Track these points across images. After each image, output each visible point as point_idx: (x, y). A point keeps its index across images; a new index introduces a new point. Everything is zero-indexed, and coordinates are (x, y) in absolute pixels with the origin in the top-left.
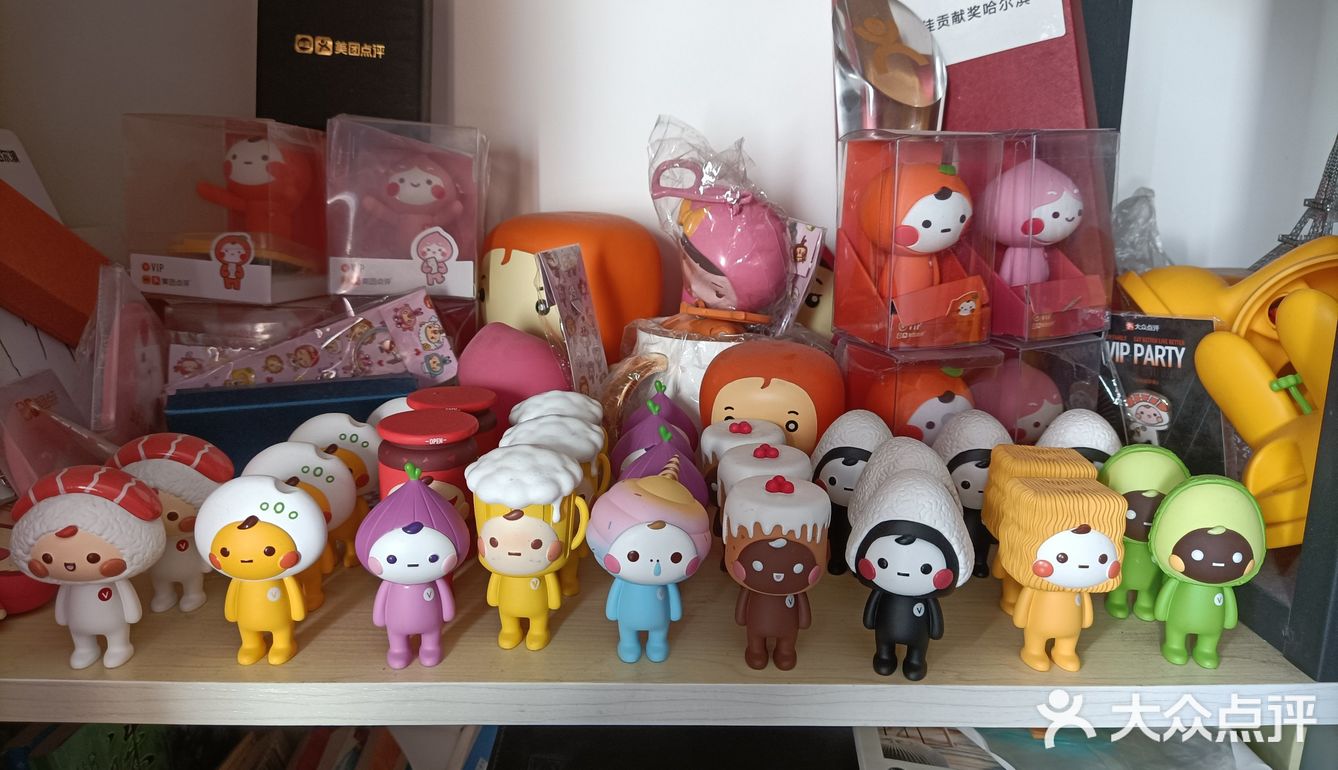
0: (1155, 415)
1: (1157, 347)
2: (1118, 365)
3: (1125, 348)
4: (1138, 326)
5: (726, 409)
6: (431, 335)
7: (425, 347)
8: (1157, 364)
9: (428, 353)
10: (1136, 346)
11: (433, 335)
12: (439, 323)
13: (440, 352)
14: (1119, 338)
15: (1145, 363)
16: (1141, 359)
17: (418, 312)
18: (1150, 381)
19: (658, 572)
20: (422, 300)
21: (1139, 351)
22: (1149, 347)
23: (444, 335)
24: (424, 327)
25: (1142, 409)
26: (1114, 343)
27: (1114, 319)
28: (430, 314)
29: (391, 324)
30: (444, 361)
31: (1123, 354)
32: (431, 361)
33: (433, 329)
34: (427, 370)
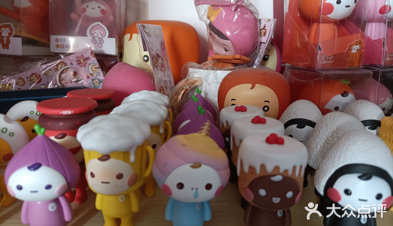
5: (232, 100)
6: (94, 69)
7: (91, 75)
9: (93, 77)
11: (95, 70)
12: (98, 64)
13: (99, 77)
17: (87, 59)
19: (196, 196)
20: (90, 53)
23: (100, 69)
24: (90, 66)
28: (94, 60)
29: (75, 64)
30: (100, 81)
32: (94, 82)
33: (95, 67)
34: (93, 86)
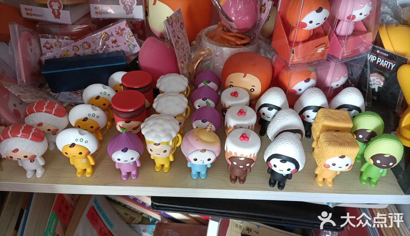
0: (379, 82)
1: (386, 61)
2: (370, 63)
3: (374, 58)
4: (381, 52)
5: (230, 82)
7: (127, 41)
8: (384, 66)
9: (129, 43)
10: (379, 58)
11: (130, 37)
12: (131, 33)
13: (133, 43)
14: (374, 54)
15: (380, 65)
16: (379, 63)
17: (124, 29)
18: (380, 71)
19: (203, 163)
21: (379, 60)
22: (383, 60)
23: (134, 37)
24: (126, 35)
25: (375, 79)
26: (371, 55)
27: (373, 48)
28: (128, 30)
29: (114, 34)
30: (135, 46)
31: (373, 59)
32: (130, 47)
33: (130, 35)
34: (129, 50)
